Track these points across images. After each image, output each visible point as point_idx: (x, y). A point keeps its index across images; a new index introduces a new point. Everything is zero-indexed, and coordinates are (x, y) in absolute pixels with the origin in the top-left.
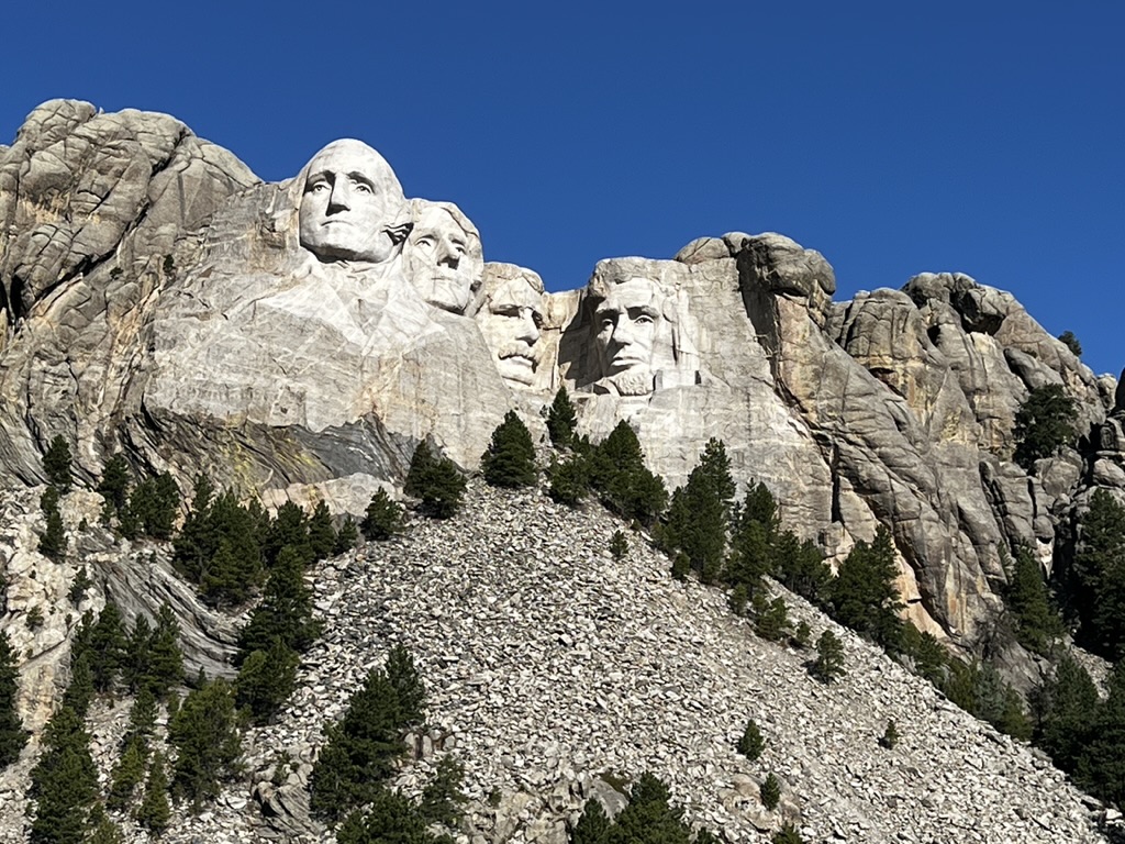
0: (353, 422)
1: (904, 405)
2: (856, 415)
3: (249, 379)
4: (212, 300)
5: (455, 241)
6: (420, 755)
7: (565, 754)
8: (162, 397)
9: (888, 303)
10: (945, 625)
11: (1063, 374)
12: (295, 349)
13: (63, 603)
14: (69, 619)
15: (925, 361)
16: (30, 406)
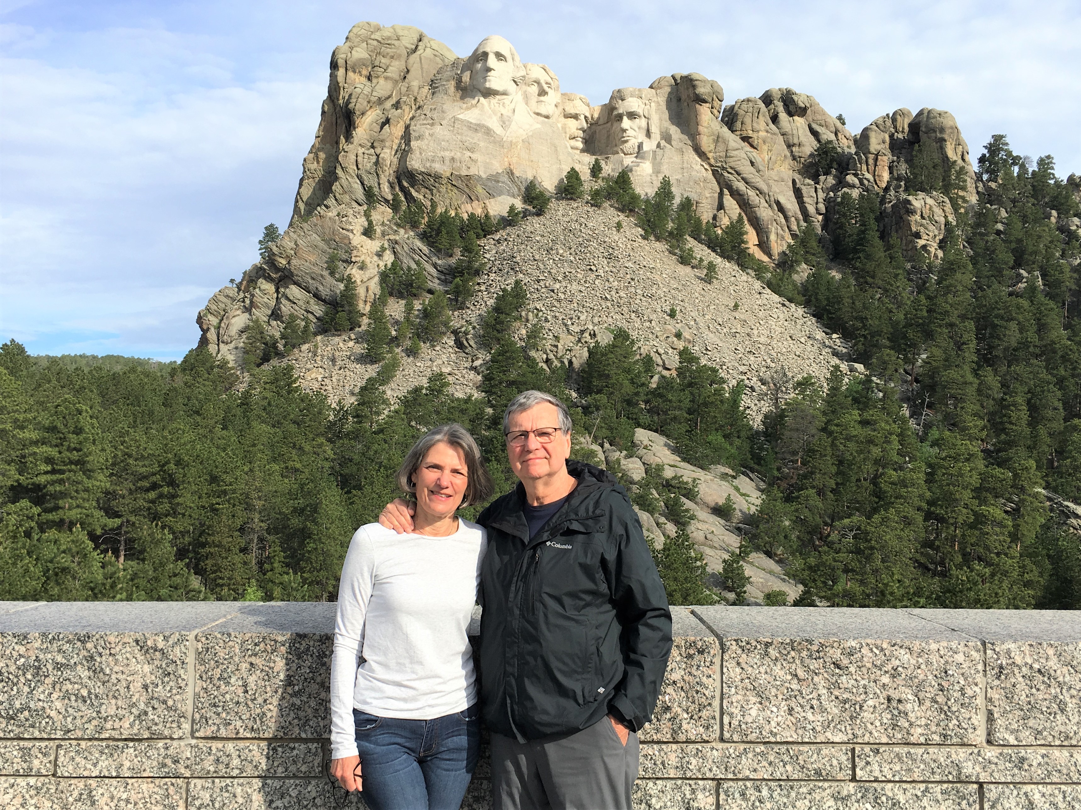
0: (500, 171)
1: (754, 154)
2: (731, 160)
3: (452, 154)
4: (435, 116)
5: (547, 83)
6: (527, 320)
7: (589, 318)
8: (415, 163)
9: (751, 104)
10: (770, 255)
11: (836, 134)
12: (473, 138)
13: (376, 258)
14: (378, 266)
15: (767, 132)
16: (358, 169)
